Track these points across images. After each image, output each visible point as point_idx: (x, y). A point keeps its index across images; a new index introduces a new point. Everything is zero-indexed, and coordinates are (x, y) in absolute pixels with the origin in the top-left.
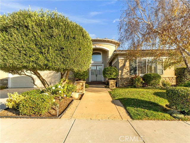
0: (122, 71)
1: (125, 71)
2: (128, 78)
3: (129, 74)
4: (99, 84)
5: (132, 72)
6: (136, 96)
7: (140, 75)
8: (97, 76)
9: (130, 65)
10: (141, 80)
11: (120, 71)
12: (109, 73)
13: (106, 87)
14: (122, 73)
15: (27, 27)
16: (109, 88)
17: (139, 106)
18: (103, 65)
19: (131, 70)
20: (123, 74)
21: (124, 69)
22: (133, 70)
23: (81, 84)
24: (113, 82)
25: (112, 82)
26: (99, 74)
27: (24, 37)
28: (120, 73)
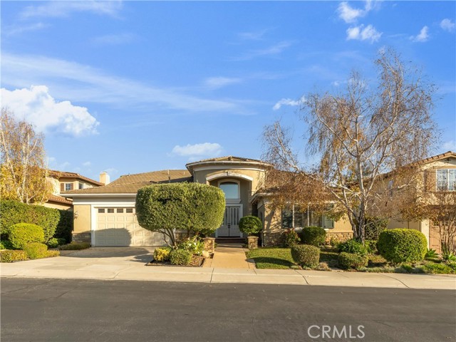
0: (270, 222)
1: (274, 222)
2: (278, 234)
3: (280, 227)
4: (234, 242)
5: (285, 223)
6: (275, 256)
7: (297, 229)
8: (229, 228)
9: (283, 214)
10: (297, 237)
11: (266, 223)
12: (247, 225)
13: (244, 247)
14: (269, 225)
15: (181, 201)
16: (248, 248)
17: (276, 263)
18: (242, 205)
19: (283, 221)
20: (270, 227)
21: (273, 220)
22: (287, 221)
23: (210, 242)
24: (253, 240)
25: (251, 239)
26: (235, 224)
27: (179, 208)
28: (266, 226)
